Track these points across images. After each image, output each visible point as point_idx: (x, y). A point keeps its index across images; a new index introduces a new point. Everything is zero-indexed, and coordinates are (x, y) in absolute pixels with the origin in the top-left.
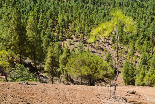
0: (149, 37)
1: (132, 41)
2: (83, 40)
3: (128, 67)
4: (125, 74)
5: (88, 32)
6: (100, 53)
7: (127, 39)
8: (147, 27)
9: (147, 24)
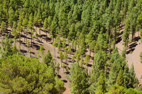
0: (105, 27)
1: (81, 34)
2: (5, 32)
3: (80, 74)
4: (76, 86)
5: (13, 20)
6: (34, 53)
7: (74, 31)
8: (101, 13)
9: (101, 9)
